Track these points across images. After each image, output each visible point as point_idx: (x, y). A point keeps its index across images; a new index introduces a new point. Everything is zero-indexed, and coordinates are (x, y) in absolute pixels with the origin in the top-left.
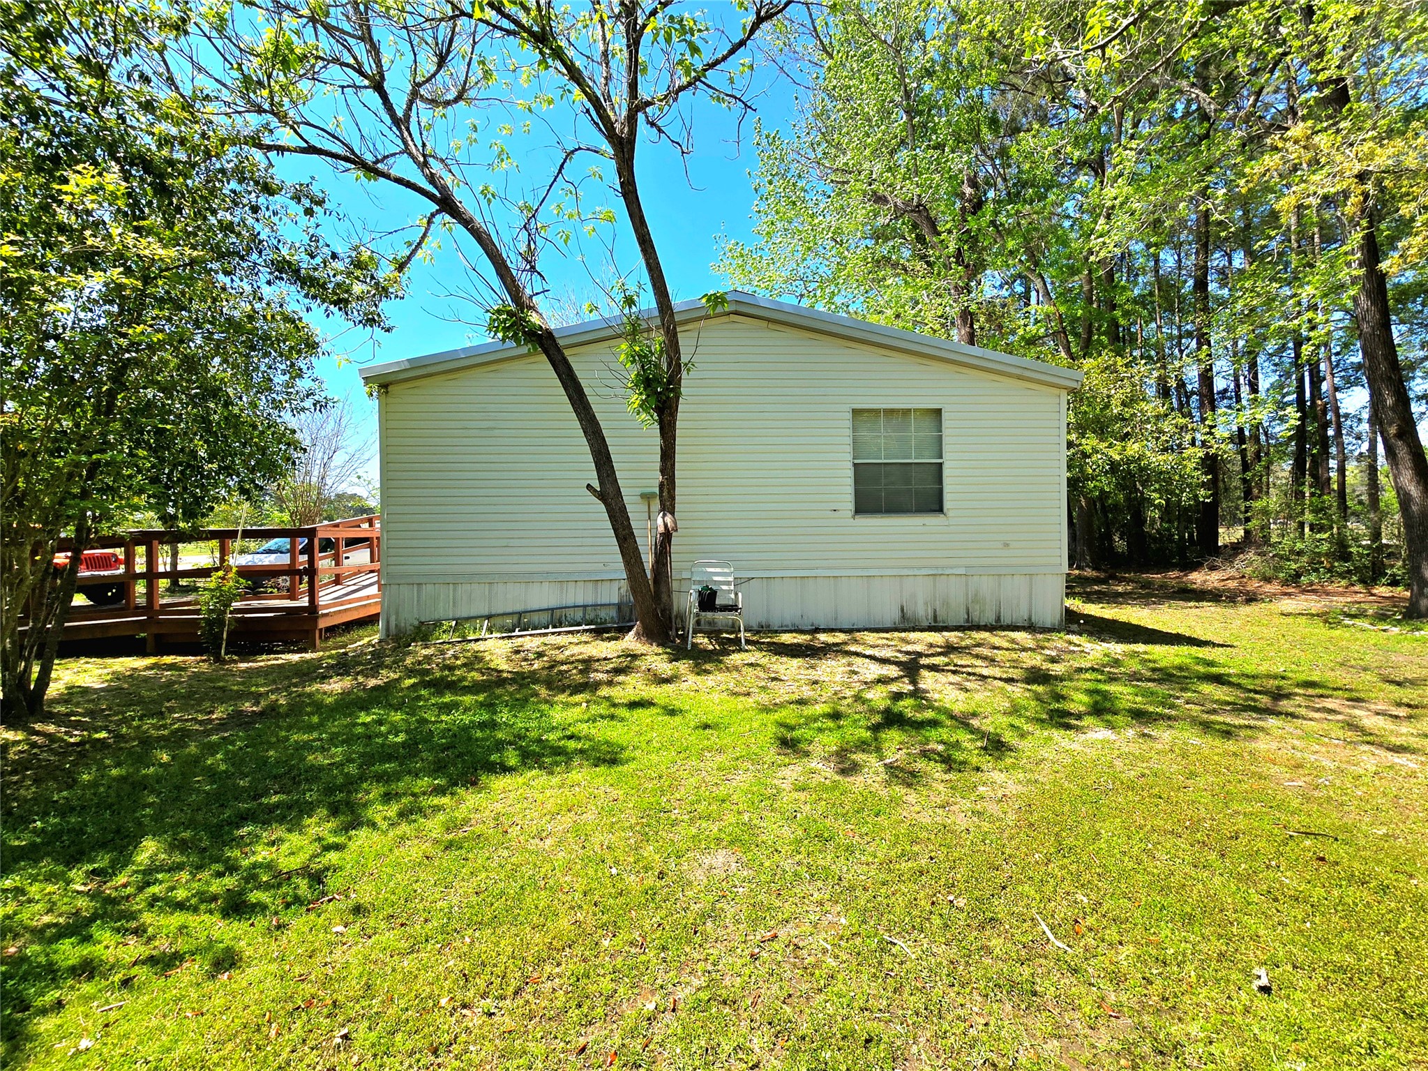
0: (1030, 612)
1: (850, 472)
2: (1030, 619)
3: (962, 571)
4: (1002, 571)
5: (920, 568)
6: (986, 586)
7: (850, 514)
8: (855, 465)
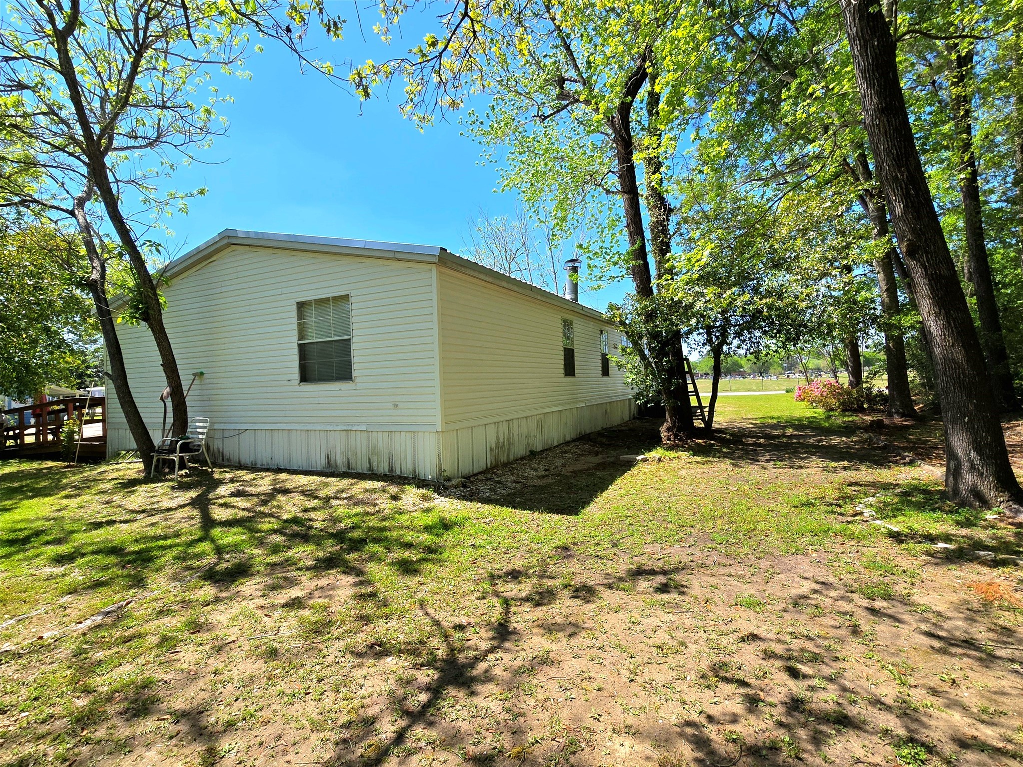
0: (414, 464)
1: (296, 351)
2: (415, 471)
3: (364, 428)
4: (393, 429)
5: (337, 425)
6: (381, 441)
7: (297, 381)
8: (299, 345)
